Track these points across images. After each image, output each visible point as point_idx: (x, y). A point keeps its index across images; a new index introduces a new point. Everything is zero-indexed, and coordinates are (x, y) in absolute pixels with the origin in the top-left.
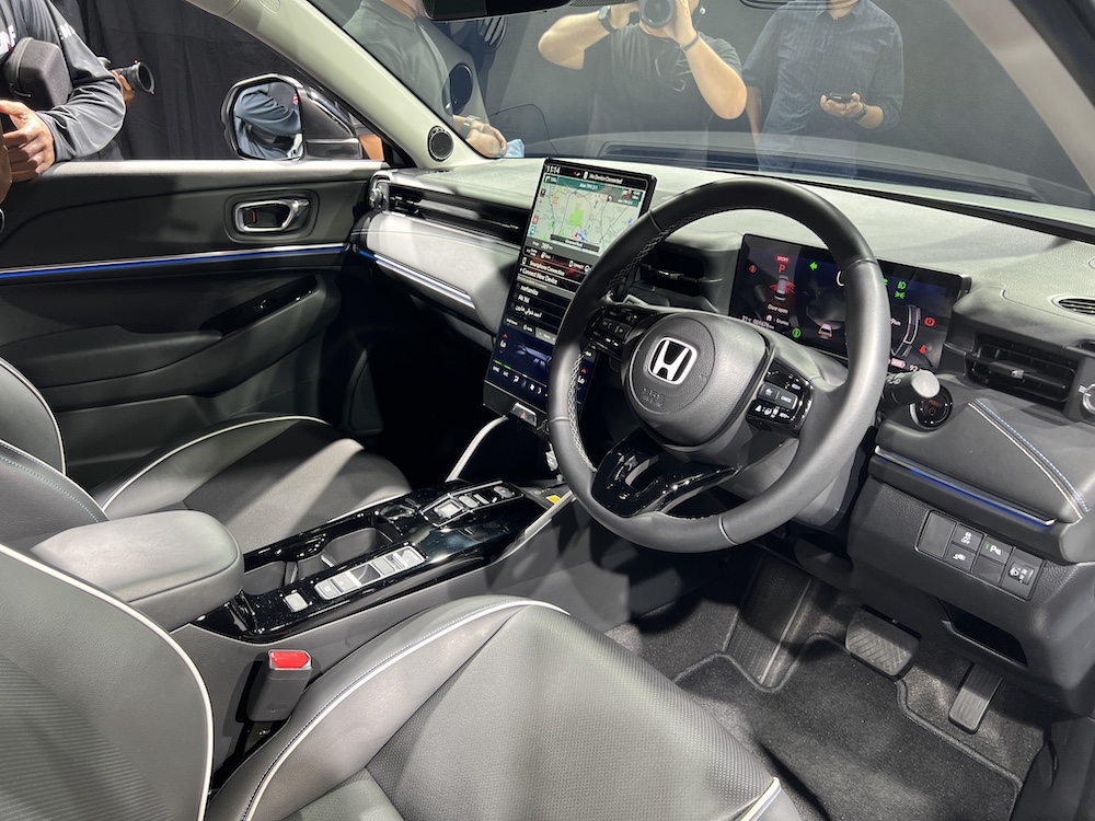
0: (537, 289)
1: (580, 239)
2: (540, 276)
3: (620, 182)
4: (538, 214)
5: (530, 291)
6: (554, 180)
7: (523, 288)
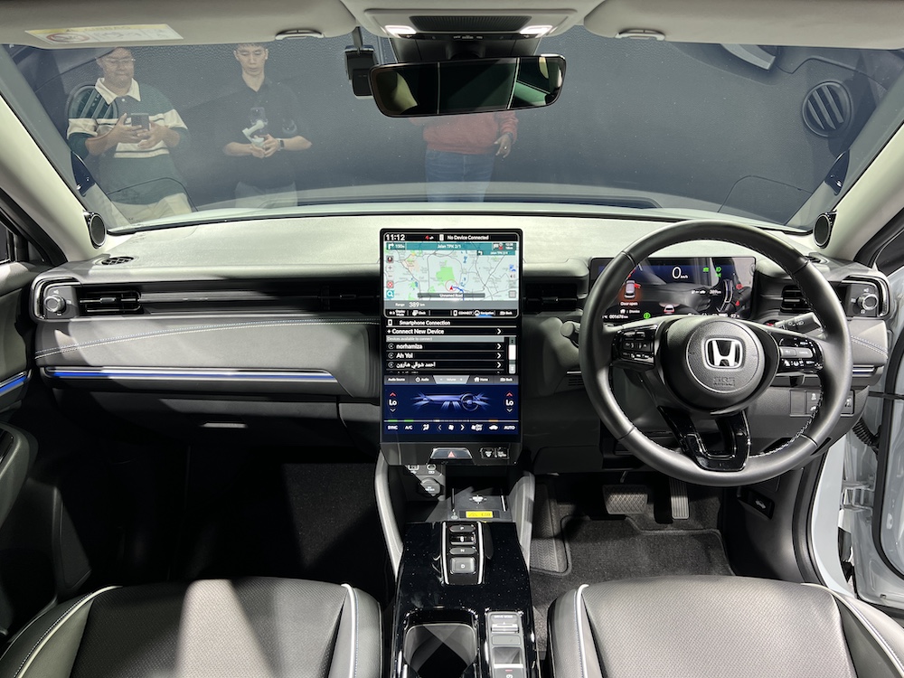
0: (419, 343)
1: (458, 291)
2: (419, 332)
3: (487, 238)
4: (390, 279)
5: (410, 347)
6: (400, 246)
7: (398, 347)
